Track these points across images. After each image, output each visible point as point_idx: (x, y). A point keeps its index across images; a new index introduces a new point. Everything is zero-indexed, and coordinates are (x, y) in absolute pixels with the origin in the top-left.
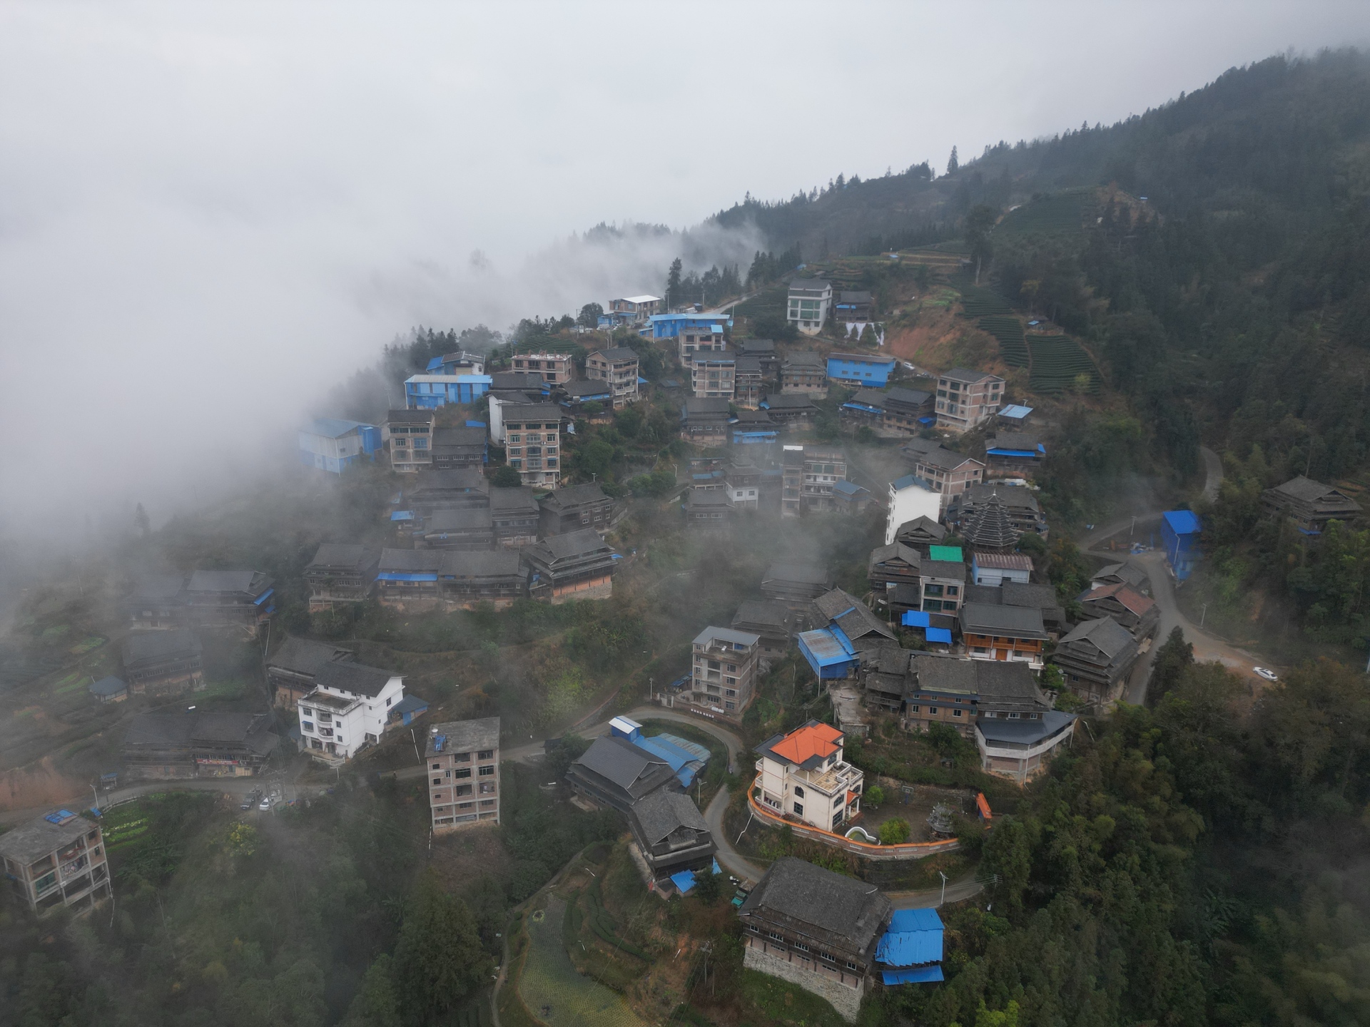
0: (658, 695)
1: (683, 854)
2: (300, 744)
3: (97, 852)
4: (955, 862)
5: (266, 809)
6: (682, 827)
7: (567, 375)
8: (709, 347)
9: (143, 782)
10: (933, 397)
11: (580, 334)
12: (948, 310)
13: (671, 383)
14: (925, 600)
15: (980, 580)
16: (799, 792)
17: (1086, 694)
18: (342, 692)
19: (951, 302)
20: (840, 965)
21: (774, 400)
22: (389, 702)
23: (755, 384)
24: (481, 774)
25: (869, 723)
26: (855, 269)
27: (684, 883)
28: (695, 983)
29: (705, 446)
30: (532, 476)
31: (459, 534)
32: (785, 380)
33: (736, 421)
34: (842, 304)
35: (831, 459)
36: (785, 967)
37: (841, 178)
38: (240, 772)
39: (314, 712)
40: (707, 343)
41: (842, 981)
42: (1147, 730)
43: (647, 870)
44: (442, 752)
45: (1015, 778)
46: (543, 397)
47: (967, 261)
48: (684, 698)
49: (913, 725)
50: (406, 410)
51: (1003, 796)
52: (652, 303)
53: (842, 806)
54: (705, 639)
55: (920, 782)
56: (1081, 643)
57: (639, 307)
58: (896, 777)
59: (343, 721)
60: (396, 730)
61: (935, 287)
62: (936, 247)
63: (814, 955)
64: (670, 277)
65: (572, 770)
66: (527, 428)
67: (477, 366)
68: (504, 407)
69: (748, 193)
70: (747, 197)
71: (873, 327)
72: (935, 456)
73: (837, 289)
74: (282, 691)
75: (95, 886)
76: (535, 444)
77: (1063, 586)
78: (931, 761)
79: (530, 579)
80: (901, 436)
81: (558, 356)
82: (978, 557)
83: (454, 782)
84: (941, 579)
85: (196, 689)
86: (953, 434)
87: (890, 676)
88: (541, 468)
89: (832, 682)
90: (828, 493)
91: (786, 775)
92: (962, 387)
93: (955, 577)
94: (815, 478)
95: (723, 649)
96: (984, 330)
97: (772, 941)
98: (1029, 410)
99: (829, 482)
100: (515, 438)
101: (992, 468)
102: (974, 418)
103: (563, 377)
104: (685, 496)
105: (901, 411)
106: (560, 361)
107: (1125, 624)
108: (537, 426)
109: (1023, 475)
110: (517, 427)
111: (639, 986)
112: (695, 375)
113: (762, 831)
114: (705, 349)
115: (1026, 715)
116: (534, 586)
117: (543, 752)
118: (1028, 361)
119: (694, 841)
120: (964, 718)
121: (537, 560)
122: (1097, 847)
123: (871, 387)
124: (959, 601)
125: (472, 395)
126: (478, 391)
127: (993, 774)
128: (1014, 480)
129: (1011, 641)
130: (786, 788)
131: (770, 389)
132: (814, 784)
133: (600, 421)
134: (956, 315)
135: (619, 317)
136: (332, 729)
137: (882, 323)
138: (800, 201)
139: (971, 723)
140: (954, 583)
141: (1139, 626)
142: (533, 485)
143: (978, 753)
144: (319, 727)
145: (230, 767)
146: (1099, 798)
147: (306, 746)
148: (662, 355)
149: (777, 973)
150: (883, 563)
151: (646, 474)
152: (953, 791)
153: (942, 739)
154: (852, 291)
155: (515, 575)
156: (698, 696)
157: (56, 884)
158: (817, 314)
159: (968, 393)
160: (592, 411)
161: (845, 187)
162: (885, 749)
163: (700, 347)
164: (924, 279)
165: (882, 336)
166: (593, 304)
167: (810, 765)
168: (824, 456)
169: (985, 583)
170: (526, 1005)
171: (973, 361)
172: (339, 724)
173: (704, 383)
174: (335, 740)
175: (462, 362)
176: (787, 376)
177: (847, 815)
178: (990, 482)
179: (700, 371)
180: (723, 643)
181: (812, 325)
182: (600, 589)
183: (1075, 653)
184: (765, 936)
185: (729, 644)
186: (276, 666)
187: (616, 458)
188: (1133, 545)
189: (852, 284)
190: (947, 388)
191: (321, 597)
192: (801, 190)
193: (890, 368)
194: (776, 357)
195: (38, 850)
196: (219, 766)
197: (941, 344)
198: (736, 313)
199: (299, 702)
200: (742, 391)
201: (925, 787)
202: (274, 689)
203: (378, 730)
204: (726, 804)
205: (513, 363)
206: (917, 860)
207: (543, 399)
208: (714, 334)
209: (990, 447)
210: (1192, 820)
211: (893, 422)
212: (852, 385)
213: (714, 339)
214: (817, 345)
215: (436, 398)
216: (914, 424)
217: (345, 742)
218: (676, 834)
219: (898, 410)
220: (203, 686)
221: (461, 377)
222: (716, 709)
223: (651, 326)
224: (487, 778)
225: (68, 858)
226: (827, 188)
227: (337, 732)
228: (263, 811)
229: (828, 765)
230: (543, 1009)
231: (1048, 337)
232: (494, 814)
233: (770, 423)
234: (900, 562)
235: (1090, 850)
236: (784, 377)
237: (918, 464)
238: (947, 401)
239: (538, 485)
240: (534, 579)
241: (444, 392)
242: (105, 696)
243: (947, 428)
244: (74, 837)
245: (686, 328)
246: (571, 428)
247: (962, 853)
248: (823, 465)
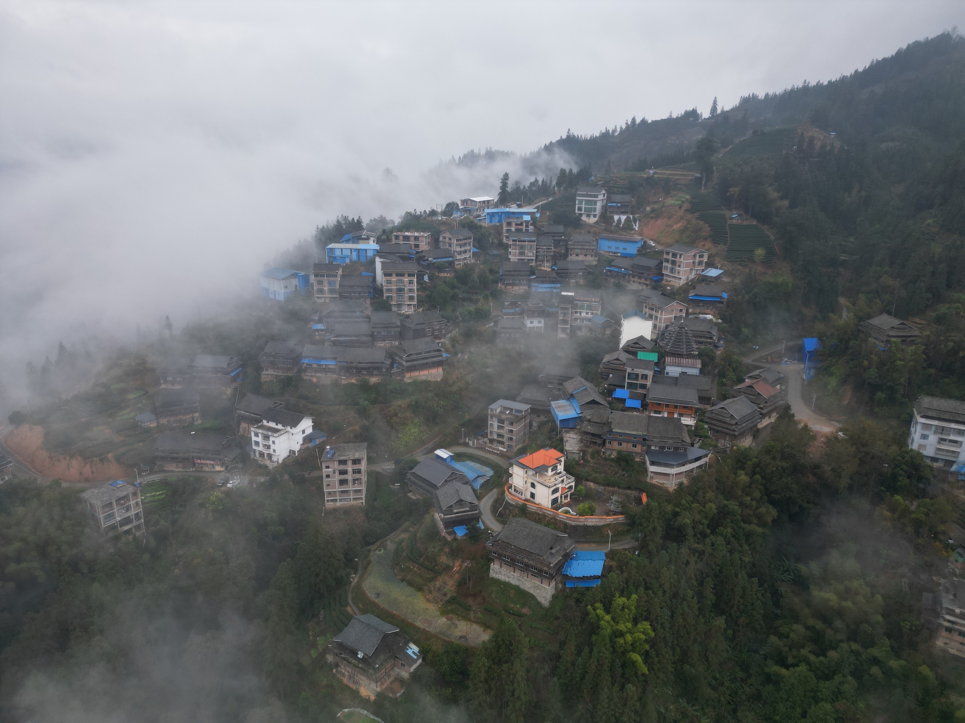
0: (467, 439)
1: (461, 515)
2: (252, 454)
3: (137, 504)
4: (621, 528)
5: (231, 487)
6: (461, 500)
7: (427, 246)
8: (521, 230)
9: (164, 471)
10: (662, 262)
11: (439, 220)
12: (680, 207)
13: (495, 252)
14: (628, 382)
15: (667, 373)
16: (533, 485)
17: (723, 442)
18: (277, 424)
19: (683, 202)
20: (540, 573)
21: (561, 264)
22: (304, 432)
23: (549, 254)
24: (353, 474)
25: (581, 451)
26: (624, 180)
27: (460, 532)
28: (461, 584)
29: (514, 292)
30: (399, 306)
31: (352, 338)
32: (570, 252)
33: (535, 277)
34: (612, 203)
35: (592, 301)
36: (512, 576)
37: (634, 119)
38: (218, 468)
39: (260, 435)
40: (520, 227)
41: (542, 583)
42: (751, 460)
43: (441, 525)
44: (332, 459)
45: (668, 486)
46: (410, 259)
47: (698, 175)
48: (483, 442)
49: (608, 453)
50: (326, 264)
51: (654, 491)
52: (488, 201)
53: (558, 495)
54: (497, 407)
55: (608, 485)
56: (721, 410)
57: (479, 204)
58: (594, 482)
59: (277, 440)
60: (308, 448)
61: (675, 193)
62: (681, 166)
63: (526, 568)
64: (501, 185)
65: (409, 476)
66: (396, 276)
67: (372, 239)
68: (382, 263)
69: (569, 130)
70: (568, 132)
71: (632, 218)
72: (655, 298)
73: (610, 192)
74: (244, 425)
75: (135, 523)
76: (401, 286)
77: (724, 380)
78: (616, 473)
79: (392, 365)
80: (640, 288)
81: (422, 234)
82: (668, 360)
83: (337, 477)
84: (638, 370)
85: (196, 423)
86: (673, 287)
87: (596, 424)
88: (404, 301)
89: (566, 429)
90: (589, 323)
91: (525, 475)
92: (678, 256)
93: (646, 369)
94: (581, 313)
95: (507, 412)
96: (701, 220)
97: (504, 560)
98: (721, 271)
99: (590, 315)
100: (389, 282)
101: (692, 308)
102: (686, 277)
103: (424, 246)
104: (496, 323)
105: (641, 272)
106: (422, 236)
107: (757, 402)
108: (402, 275)
109: (712, 312)
110: (390, 275)
111: (431, 586)
112: (510, 247)
113: (510, 508)
114: (517, 230)
115: (676, 449)
116: (395, 370)
117: (394, 467)
118: (727, 240)
119: (468, 509)
120: (638, 449)
121: (397, 355)
122: (706, 522)
123: (626, 257)
124: (649, 383)
125: (366, 256)
126: (370, 254)
127: (654, 483)
128: (705, 316)
129: (676, 407)
130: (526, 484)
131: (560, 257)
132: (541, 480)
133: (446, 275)
134: (685, 210)
135: (466, 210)
136: (270, 445)
137: (638, 215)
138: (606, 135)
139: (643, 453)
140: (645, 372)
141: (766, 404)
142: (400, 312)
143: (646, 470)
144: (263, 444)
145: (213, 465)
146: (710, 495)
147: (255, 456)
148: (490, 234)
149: (507, 580)
150: (609, 362)
151: (472, 308)
152: (628, 491)
153: (624, 460)
154: (620, 194)
155: (383, 363)
156: (492, 441)
157: (115, 518)
158: (595, 210)
159: (682, 260)
160: (440, 268)
161: (636, 126)
162: (590, 466)
163: (516, 229)
164: (668, 187)
165: (637, 224)
166: (453, 202)
167: (540, 470)
168: (587, 299)
169: (670, 374)
170: (367, 592)
171: (690, 239)
172: (274, 442)
173: (516, 252)
174: (272, 452)
175: (363, 237)
176: (572, 249)
177: (561, 501)
178: (690, 316)
179: (513, 245)
180: (507, 409)
181: (592, 216)
182: (435, 374)
183: (717, 416)
184: (500, 557)
185: (511, 410)
186: (240, 410)
187: (454, 297)
188: (783, 360)
189: (620, 190)
190: (670, 257)
191: (268, 373)
192: (606, 128)
193: (639, 245)
194: (565, 237)
195: (105, 499)
196: (206, 464)
197: (674, 229)
198: (542, 209)
199: (252, 429)
200: (541, 258)
201: (612, 489)
202: (239, 424)
203: (297, 448)
204: (495, 496)
205: (393, 237)
206: (599, 526)
207: (410, 260)
208: (525, 221)
209: (691, 295)
210: (770, 512)
211: (636, 279)
212: (614, 256)
213: (524, 224)
214: (594, 229)
215: (344, 258)
216: (649, 280)
217: (277, 453)
218: (458, 504)
219: (639, 272)
220: (200, 422)
221: (361, 246)
222: (501, 449)
223: (485, 216)
224: (357, 476)
225: (122, 505)
226: (624, 127)
227: (273, 447)
228: (229, 488)
229: (552, 471)
230: (376, 594)
231: (745, 225)
232: (361, 499)
233: (556, 278)
234: (619, 362)
235: (701, 523)
236: (569, 250)
237: (644, 304)
238: (669, 265)
239: (402, 312)
240: (395, 366)
241: (350, 254)
242: (144, 423)
243: (669, 283)
244: (124, 493)
245: (509, 217)
246: (426, 278)
247: (627, 525)
248: (586, 305)
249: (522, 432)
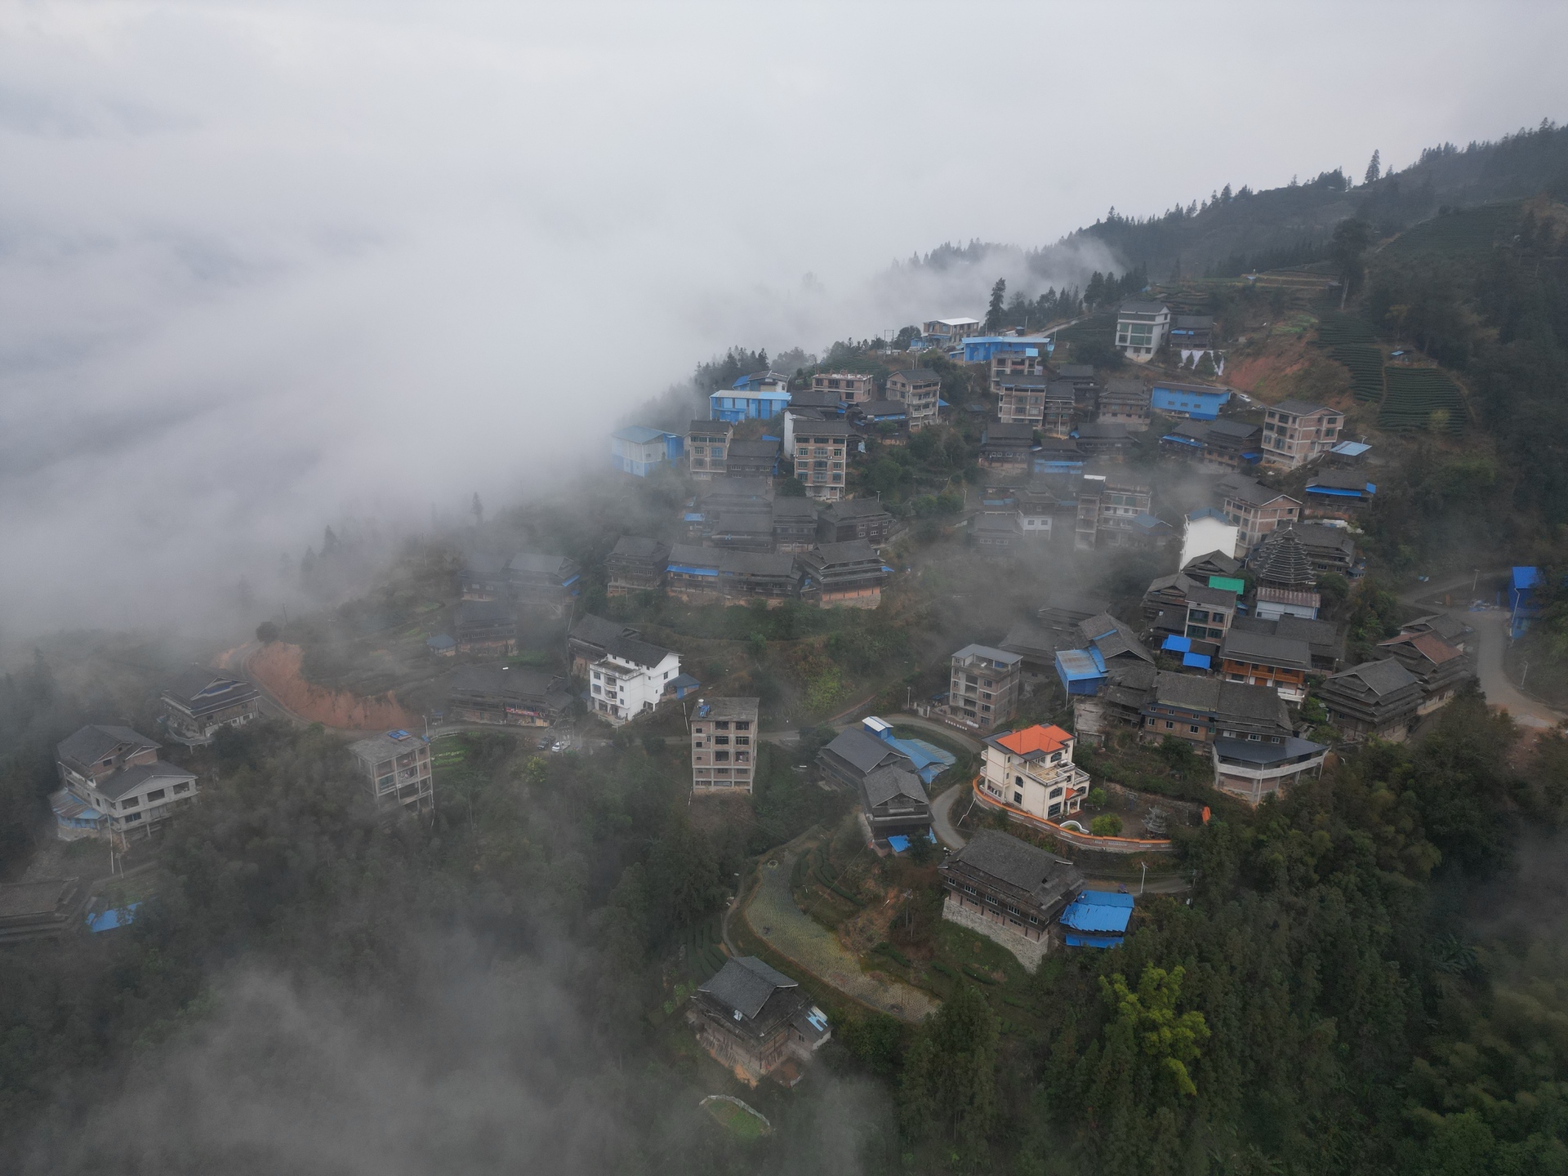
0: (915, 704)
1: (901, 819)
2: (589, 704)
3: (425, 766)
4: (1164, 861)
5: (557, 751)
6: (902, 795)
7: (866, 396)
8: (1022, 372)
9: (464, 722)
10: (1260, 430)
11: (887, 355)
12: (1300, 338)
13: (976, 408)
14: (1189, 626)
15: (1259, 614)
16: (1019, 781)
17: (1352, 733)
18: (627, 662)
19: (1305, 329)
20: (1023, 919)
21: (1086, 429)
22: (666, 675)
23: (1065, 411)
24: (737, 743)
25: (1103, 732)
26: (1201, 292)
27: (899, 845)
28: (897, 925)
29: (1004, 473)
30: (818, 489)
31: (743, 537)
32: (1102, 409)
33: (1040, 448)
34: (1178, 329)
35: (1135, 491)
36: (977, 920)
37: (1227, 190)
38: (539, 723)
39: (602, 677)
40: (1019, 367)
41: (1026, 936)
42: (1399, 765)
43: (868, 832)
44: (705, 719)
45: (1249, 799)
46: (838, 416)
47: (1335, 284)
48: (941, 711)
49: (1149, 738)
50: (710, 422)
51: (1226, 807)
52: (969, 325)
53: (1060, 799)
54: (967, 656)
55: (1146, 790)
56: (1350, 679)
57: (954, 330)
58: (1123, 784)
59: (626, 686)
60: (670, 701)
61: (1292, 313)
62: (1306, 268)
63: (1001, 909)
64: (992, 298)
65: (821, 754)
66: (815, 442)
67: (780, 384)
68: (795, 421)
69: (1112, 208)
70: (1111, 213)
71: (1212, 355)
72: (1247, 488)
73: (1176, 312)
74: (579, 661)
75: (421, 795)
76: (822, 458)
77: (1361, 631)
78: (1160, 772)
79: (801, 582)
80: (1222, 472)
81: (859, 376)
82: (1262, 591)
83: (713, 747)
84: (1207, 606)
85: (510, 654)
86: (1278, 471)
87: (1132, 691)
88: (826, 482)
89: (1079, 697)
90: (1128, 527)
91: (1007, 765)
92: (1291, 420)
93: (1222, 604)
94: (1115, 509)
95: (983, 665)
96: (1336, 360)
97: (967, 894)
98: (1366, 447)
99: (1130, 514)
100: (803, 452)
101: (1310, 508)
102: (1303, 455)
103: (861, 396)
104: (971, 521)
105: (1224, 444)
106: (860, 381)
107: (1419, 671)
108: (824, 441)
109: (1346, 516)
110: (806, 440)
111: (849, 925)
112: (1001, 400)
113: (981, 814)
114: (1014, 372)
115: (1267, 738)
116: (806, 589)
117: (798, 738)
118: (1382, 395)
119: (912, 810)
120: (1201, 735)
121: (811, 566)
122: (1312, 861)
123: (1200, 420)
124: (1225, 628)
125: (771, 411)
126: (776, 407)
127: (1224, 792)
128: (1333, 521)
129: (1271, 670)
130: (1007, 778)
131: (1080, 418)
132: (1033, 774)
133: (893, 442)
134: (1307, 343)
135: (931, 340)
136: (616, 693)
137: (1223, 351)
138: (1176, 218)
139: (1209, 742)
140: (1221, 609)
141: (1435, 675)
142: (817, 499)
143: (1212, 771)
144: (606, 690)
145: (532, 718)
147: (594, 708)
148: (969, 378)
149: (970, 925)
150: (1158, 591)
151: (933, 496)
152: (1180, 803)
153: (1175, 752)
154: (1193, 315)
155: (787, 576)
156: (955, 710)
157: (394, 785)
158: (1149, 340)
159: (1297, 427)
160: (885, 431)
161: (1231, 200)
162: (1117, 758)
163: (1012, 371)
164: (1279, 304)
165: (1222, 365)
166: (912, 327)
167: (1033, 758)
168: (1127, 488)
169: (1264, 616)
170: (751, 924)
171: (1313, 391)
172: (622, 689)
173: (1011, 408)
174: (618, 703)
175: (767, 380)
176: (1106, 405)
177: (1065, 811)
178: (1306, 522)
179: (1006, 395)
180: (984, 659)
181: (1143, 352)
182: (869, 598)
183: (1343, 689)
184: (961, 888)
185: (990, 661)
186: (575, 637)
187: (905, 478)
188: (1473, 603)
189: (1195, 308)
190: (1276, 421)
191: (617, 584)
192: (1177, 205)
193: (1223, 400)
194: (1095, 384)
195: (382, 755)
196: (523, 716)
197: (1286, 375)
198: (1057, 338)
199: (591, 666)
200: (1051, 418)
201: (1152, 797)
202: (572, 658)
203: (655, 699)
204: (956, 796)
205: (814, 382)
206: (1126, 854)
207: (838, 417)
208: (1029, 357)
209: (1310, 485)
210: (1429, 855)
211: (1214, 457)
212: (1179, 417)
213: (1027, 363)
214: (1146, 372)
215: (737, 412)
216: (1237, 459)
217: (626, 705)
218: (896, 800)
219: (1218, 445)
220: (515, 653)
221: (764, 394)
222: (971, 723)
223: (963, 349)
224: (742, 748)
225: (404, 765)
226: (1209, 202)
227: (620, 695)
228: (555, 752)
229: (1052, 761)
230: (764, 928)
231: (1417, 370)
232: (747, 783)
233: (1077, 452)
234: (1176, 592)
235: (1302, 863)
236: (1102, 406)
237: (1227, 499)
238: (1274, 435)
239: (822, 499)
240: (806, 583)
241: (746, 407)
242: (438, 649)
243: (1273, 465)
244: (407, 750)
245: (1002, 351)
246: (862, 447)
247: (1175, 856)
248: (1125, 497)
249: (1007, 699)
